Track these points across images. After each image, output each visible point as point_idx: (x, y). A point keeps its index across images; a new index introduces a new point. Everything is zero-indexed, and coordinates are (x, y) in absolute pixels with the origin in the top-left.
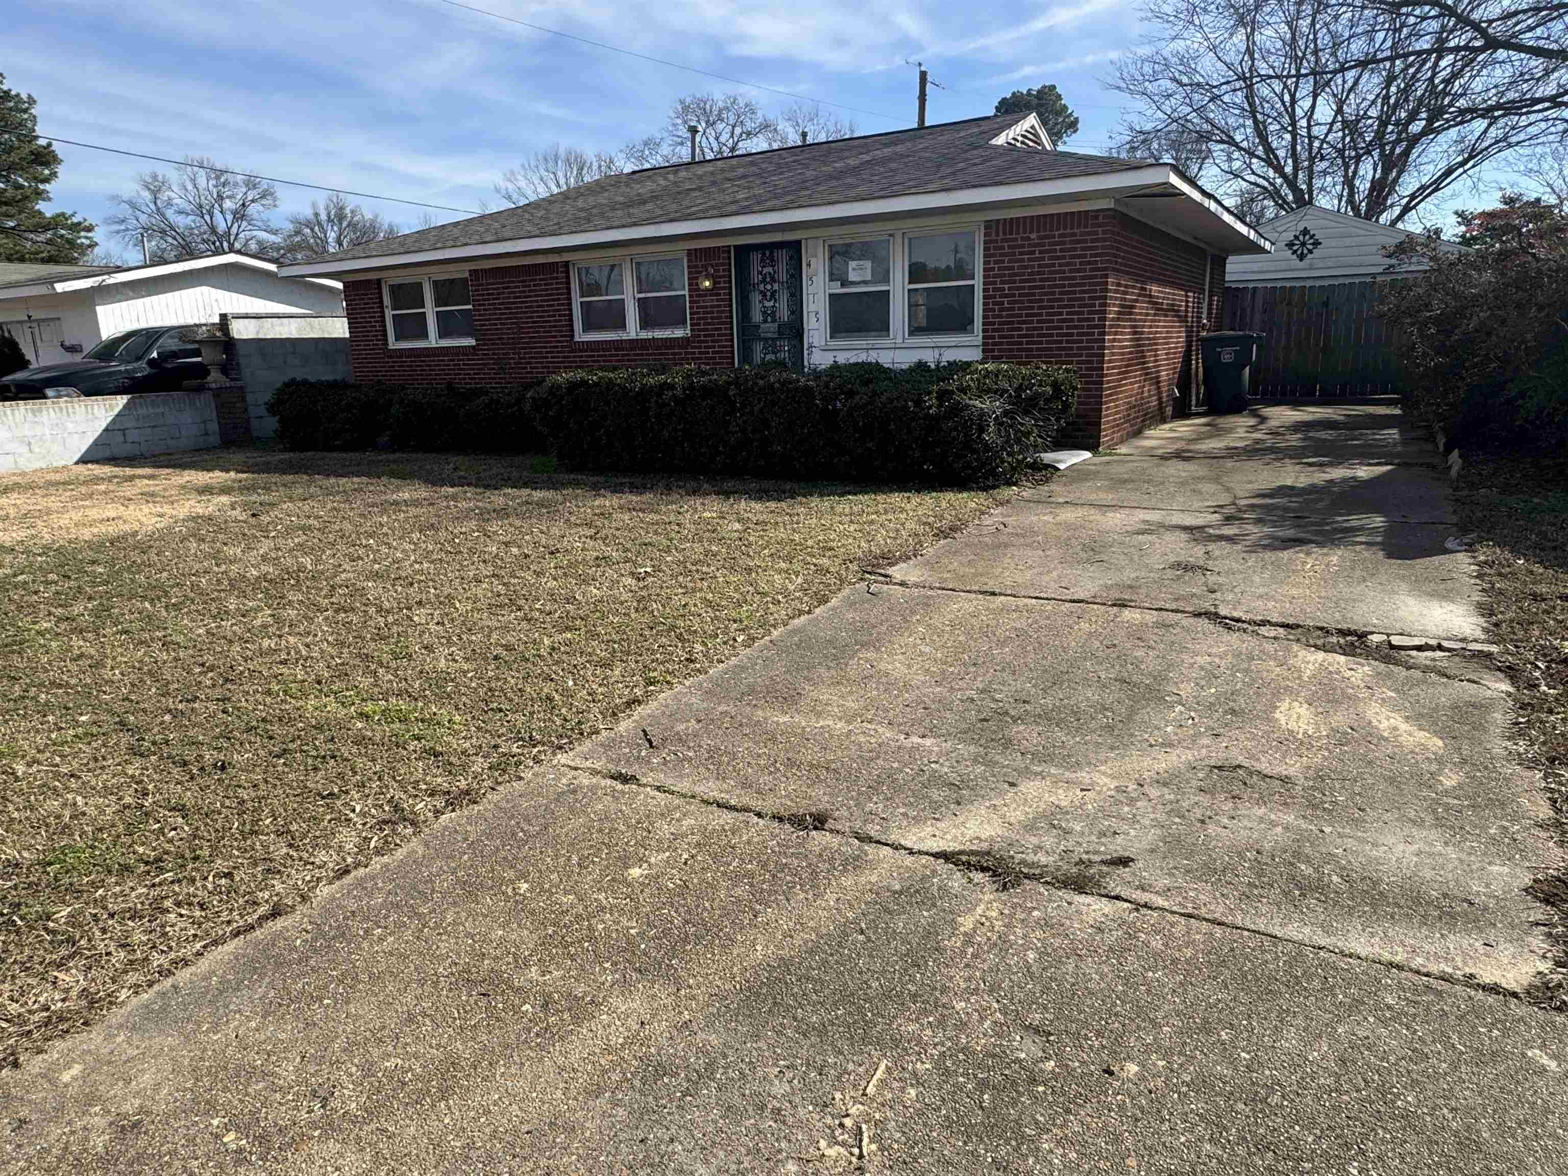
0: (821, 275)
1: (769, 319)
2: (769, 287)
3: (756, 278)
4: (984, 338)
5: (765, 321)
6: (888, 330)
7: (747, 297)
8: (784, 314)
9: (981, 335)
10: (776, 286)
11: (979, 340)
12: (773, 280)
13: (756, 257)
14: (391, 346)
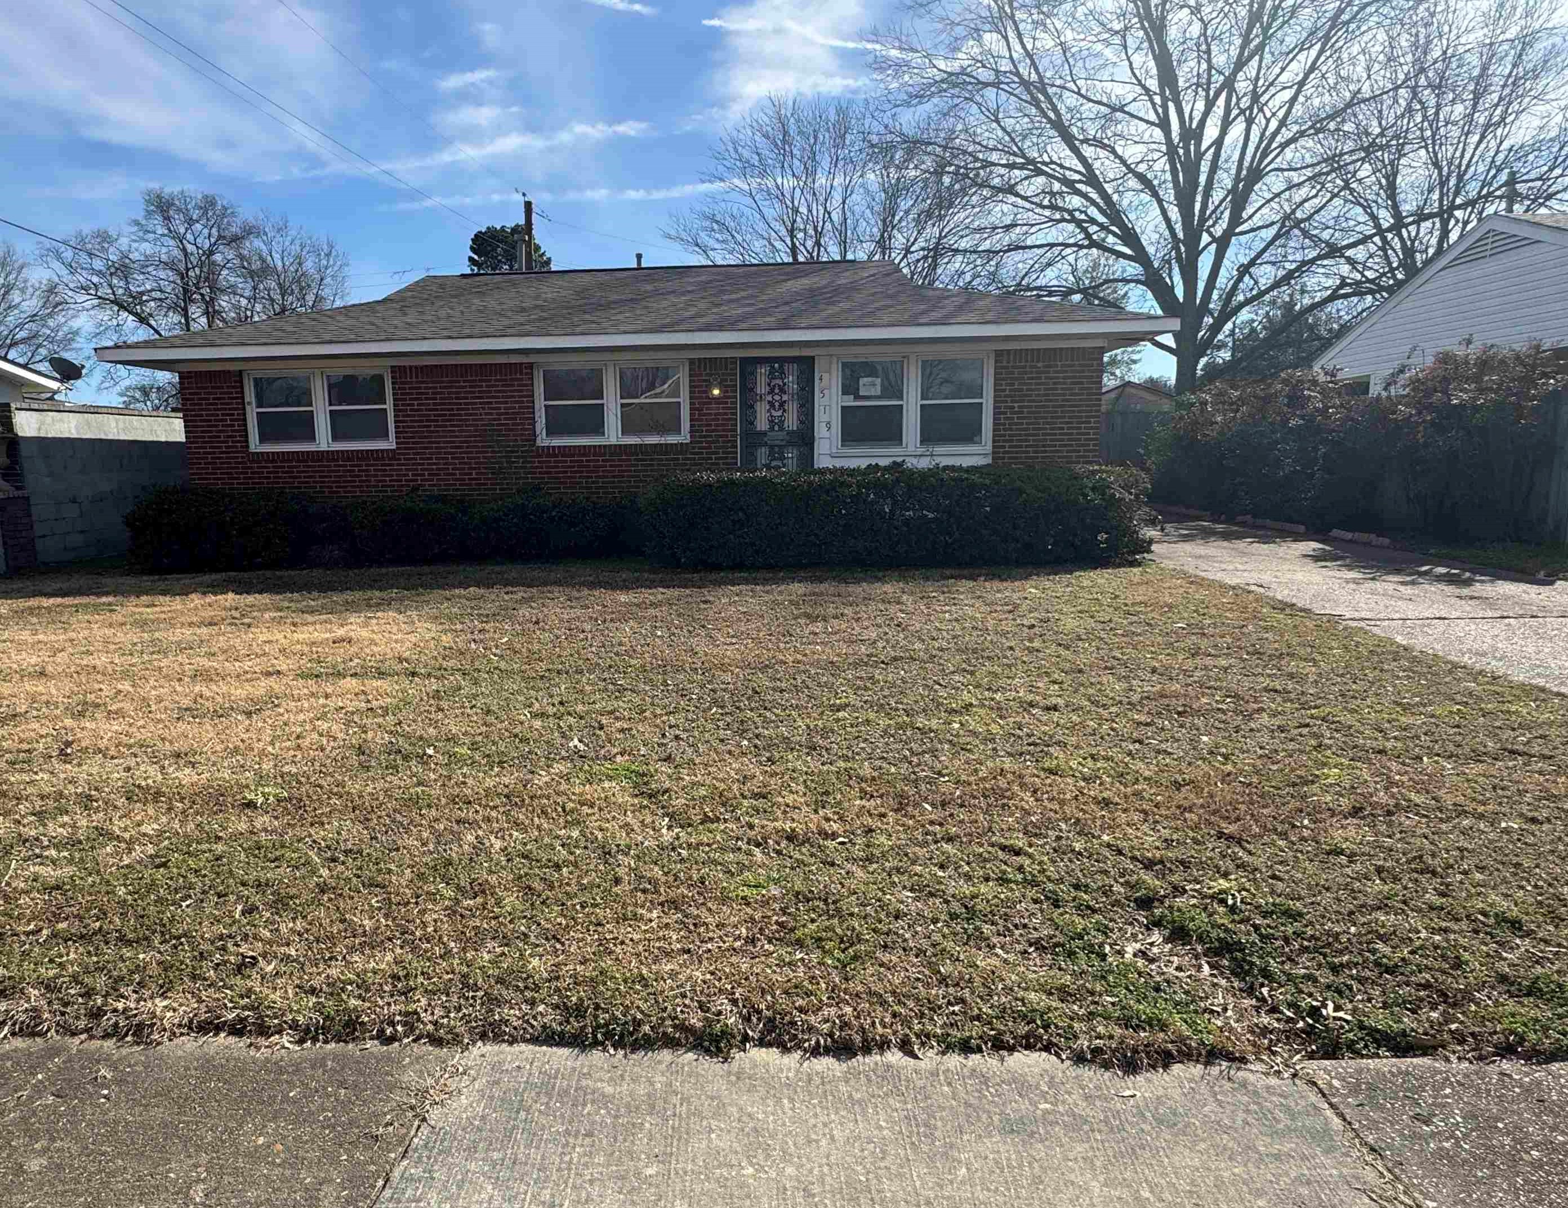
0: (834, 390)
1: (776, 428)
2: (777, 398)
3: (762, 388)
4: (994, 447)
5: (772, 429)
6: (901, 440)
7: (752, 407)
8: (792, 422)
9: (990, 443)
10: (785, 398)
11: (989, 448)
12: (782, 391)
13: (762, 372)
14: (253, 448)
